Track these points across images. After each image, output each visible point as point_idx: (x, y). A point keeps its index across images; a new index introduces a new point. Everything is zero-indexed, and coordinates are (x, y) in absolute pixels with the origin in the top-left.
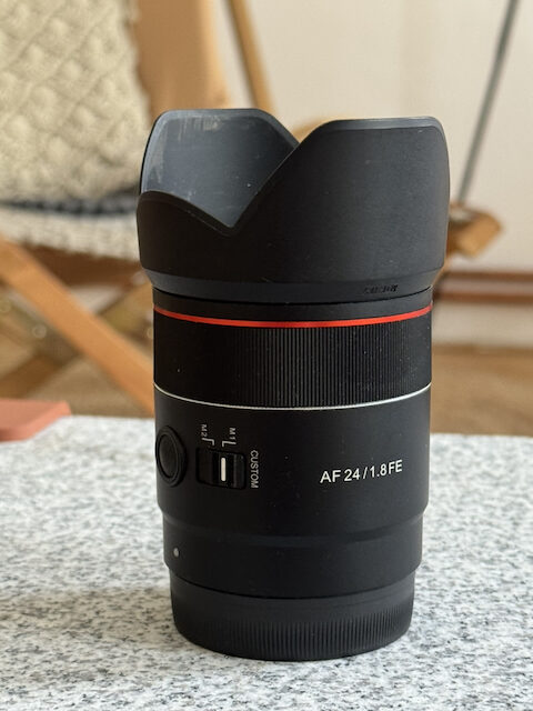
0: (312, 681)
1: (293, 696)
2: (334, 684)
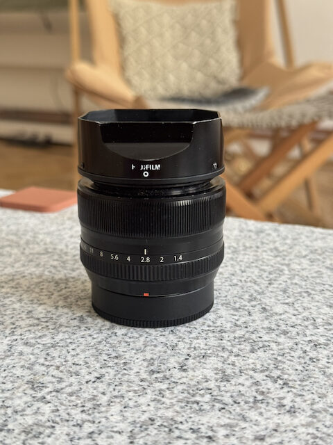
1: (41, 405)
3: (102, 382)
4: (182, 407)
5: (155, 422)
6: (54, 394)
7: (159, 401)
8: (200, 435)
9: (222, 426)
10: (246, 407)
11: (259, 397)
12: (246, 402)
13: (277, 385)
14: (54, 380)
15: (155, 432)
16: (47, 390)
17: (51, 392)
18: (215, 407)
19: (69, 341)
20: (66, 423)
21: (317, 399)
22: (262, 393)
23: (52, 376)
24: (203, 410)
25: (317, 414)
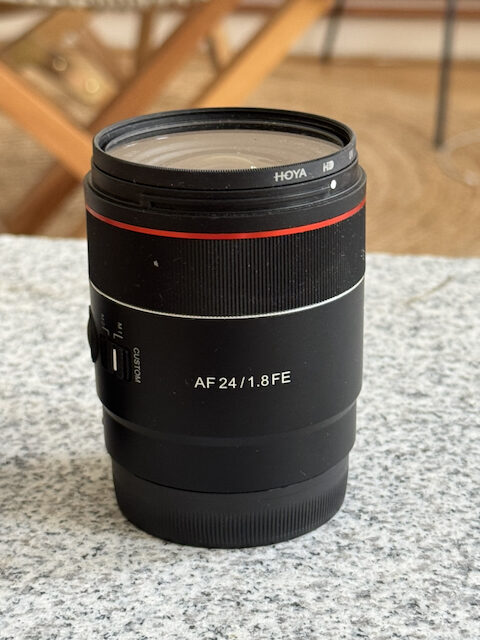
0: (55, 578)
1: (32, 598)
2: (75, 582)
3: (106, 553)
4: (240, 572)
5: (212, 595)
6: (42, 580)
7: (204, 568)
8: (281, 603)
9: (307, 588)
10: (329, 557)
11: (344, 542)
12: (328, 552)
13: (362, 522)
14: (30, 561)
15: (219, 609)
16: (29, 577)
17: (37, 578)
18: (287, 565)
19: (19, 499)
20: (85, 617)
21: (423, 534)
22: (346, 536)
23: (25, 555)
24: (273, 570)
25: (428, 553)
